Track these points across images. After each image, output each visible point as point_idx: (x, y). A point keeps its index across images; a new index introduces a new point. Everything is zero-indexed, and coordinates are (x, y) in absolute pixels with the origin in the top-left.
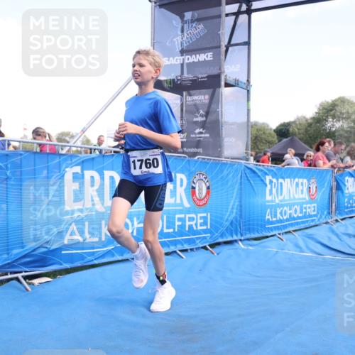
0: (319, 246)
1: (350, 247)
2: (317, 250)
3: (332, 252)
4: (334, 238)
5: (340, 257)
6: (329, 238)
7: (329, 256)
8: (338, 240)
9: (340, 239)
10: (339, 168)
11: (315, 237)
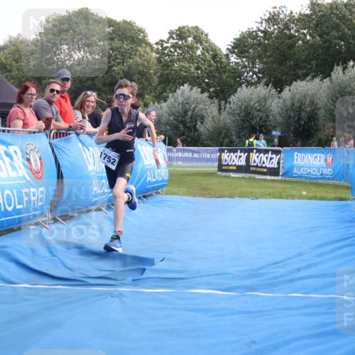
0: (12, 266)
1: (64, 265)
2: (7, 275)
3: (33, 276)
4: (43, 251)
5: (44, 285)
6: (33, 251)
7: (25, 284)
8: (49, 255)
9: (51, 252)
10: (58, 130)
11: (9, 250)
